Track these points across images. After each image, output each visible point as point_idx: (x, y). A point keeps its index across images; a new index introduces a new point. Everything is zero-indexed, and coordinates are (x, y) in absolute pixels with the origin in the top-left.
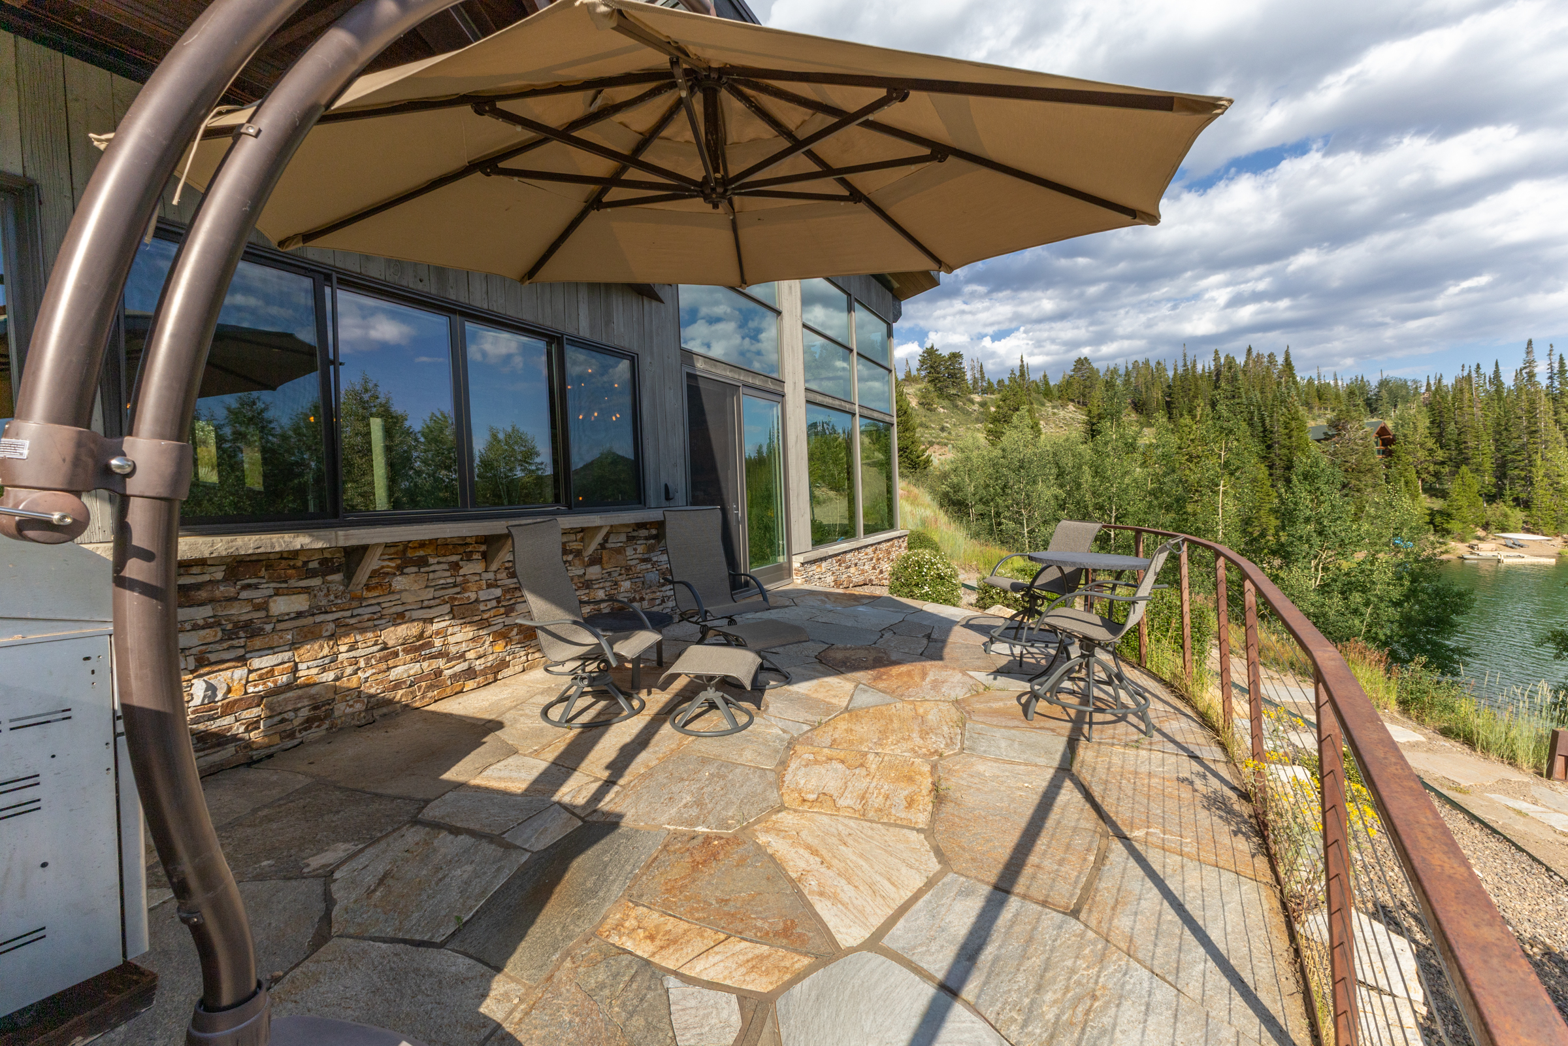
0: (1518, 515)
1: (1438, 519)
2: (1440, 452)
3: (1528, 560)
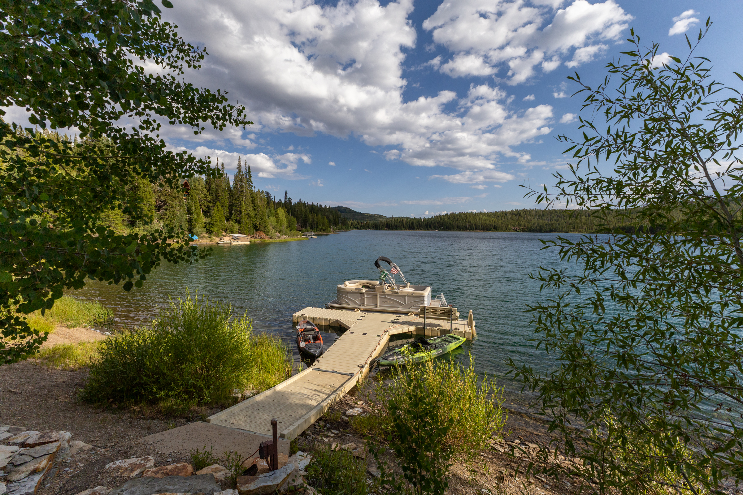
0: (236, 227)
1: (208, 226)
2: (209, 196)
3: (241, 243)
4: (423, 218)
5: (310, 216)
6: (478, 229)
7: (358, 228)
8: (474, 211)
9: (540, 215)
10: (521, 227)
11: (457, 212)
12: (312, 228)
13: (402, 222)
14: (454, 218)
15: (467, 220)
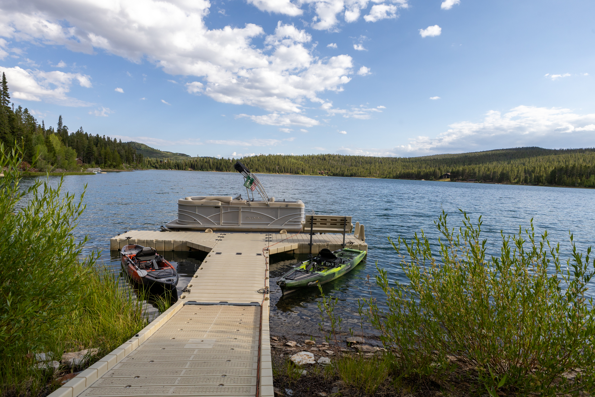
4: (231, 159)
5: (95, 149)
6: (287, 172)
7: (156, 168)
8: (283, 154)
9: (342, 161)
10: (326, 171)
11: (267, 155)
12: (98, 163)
13: (209, 162)
14: (264, 160)
15: (277, 162)
